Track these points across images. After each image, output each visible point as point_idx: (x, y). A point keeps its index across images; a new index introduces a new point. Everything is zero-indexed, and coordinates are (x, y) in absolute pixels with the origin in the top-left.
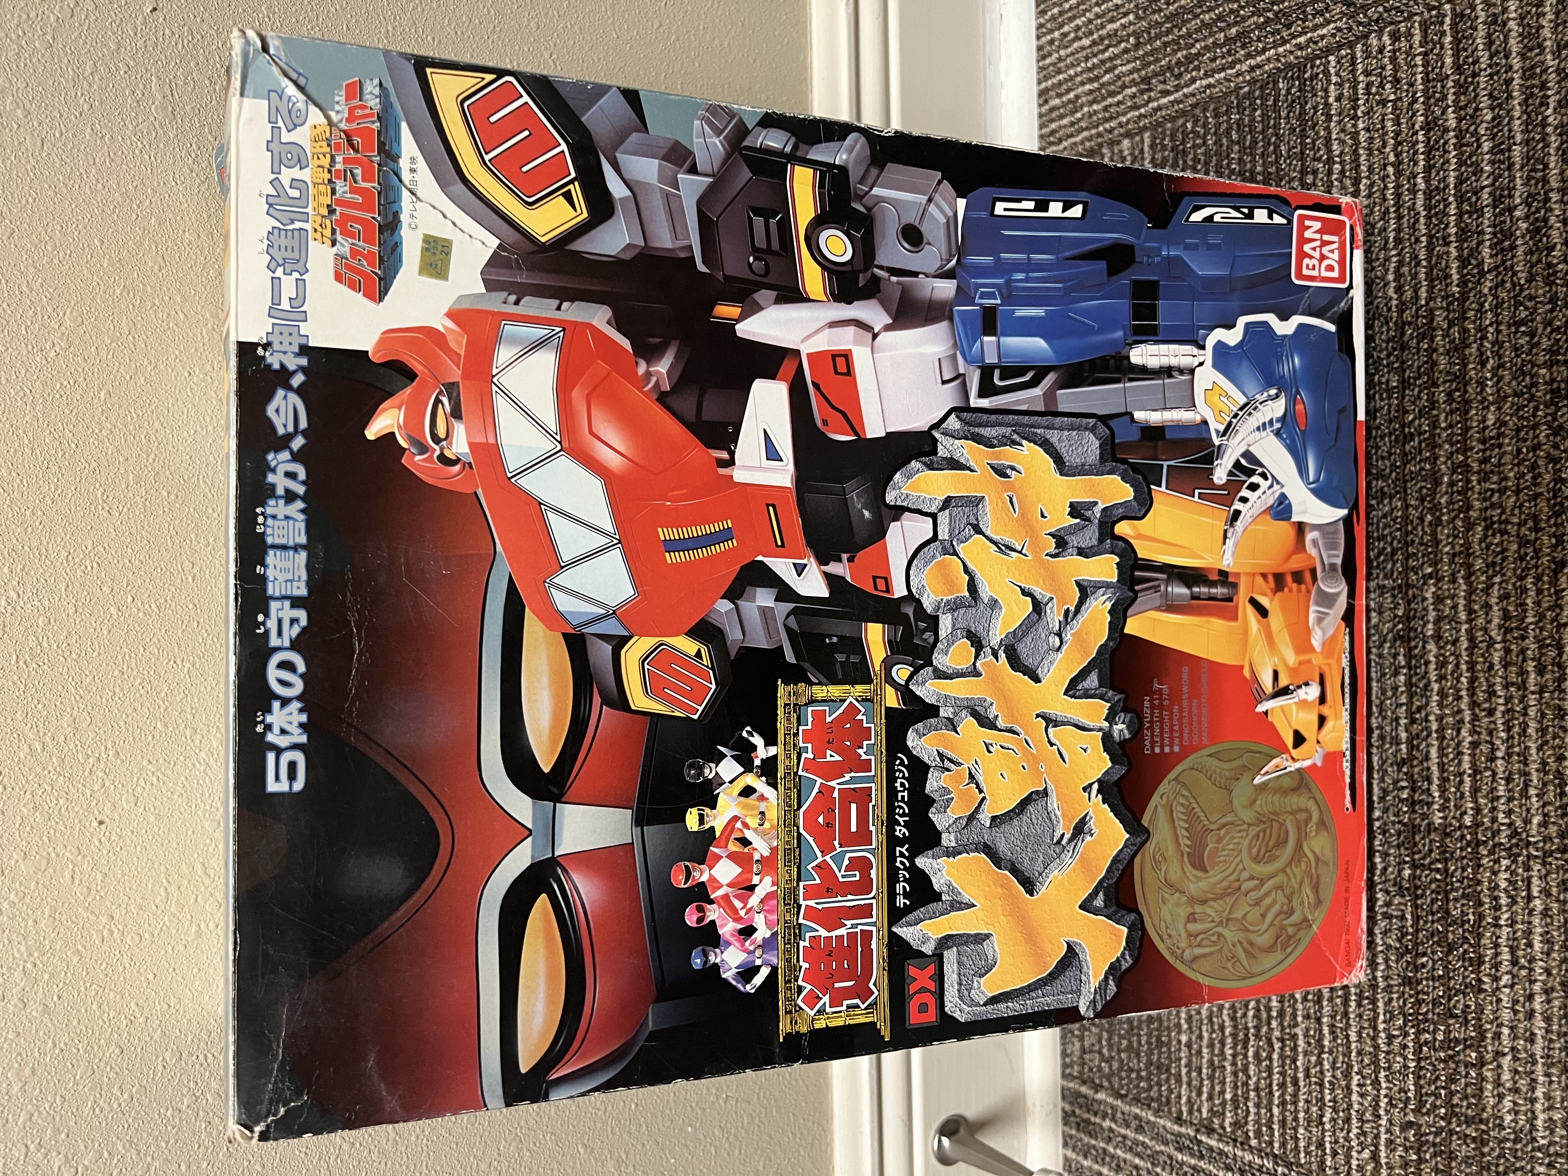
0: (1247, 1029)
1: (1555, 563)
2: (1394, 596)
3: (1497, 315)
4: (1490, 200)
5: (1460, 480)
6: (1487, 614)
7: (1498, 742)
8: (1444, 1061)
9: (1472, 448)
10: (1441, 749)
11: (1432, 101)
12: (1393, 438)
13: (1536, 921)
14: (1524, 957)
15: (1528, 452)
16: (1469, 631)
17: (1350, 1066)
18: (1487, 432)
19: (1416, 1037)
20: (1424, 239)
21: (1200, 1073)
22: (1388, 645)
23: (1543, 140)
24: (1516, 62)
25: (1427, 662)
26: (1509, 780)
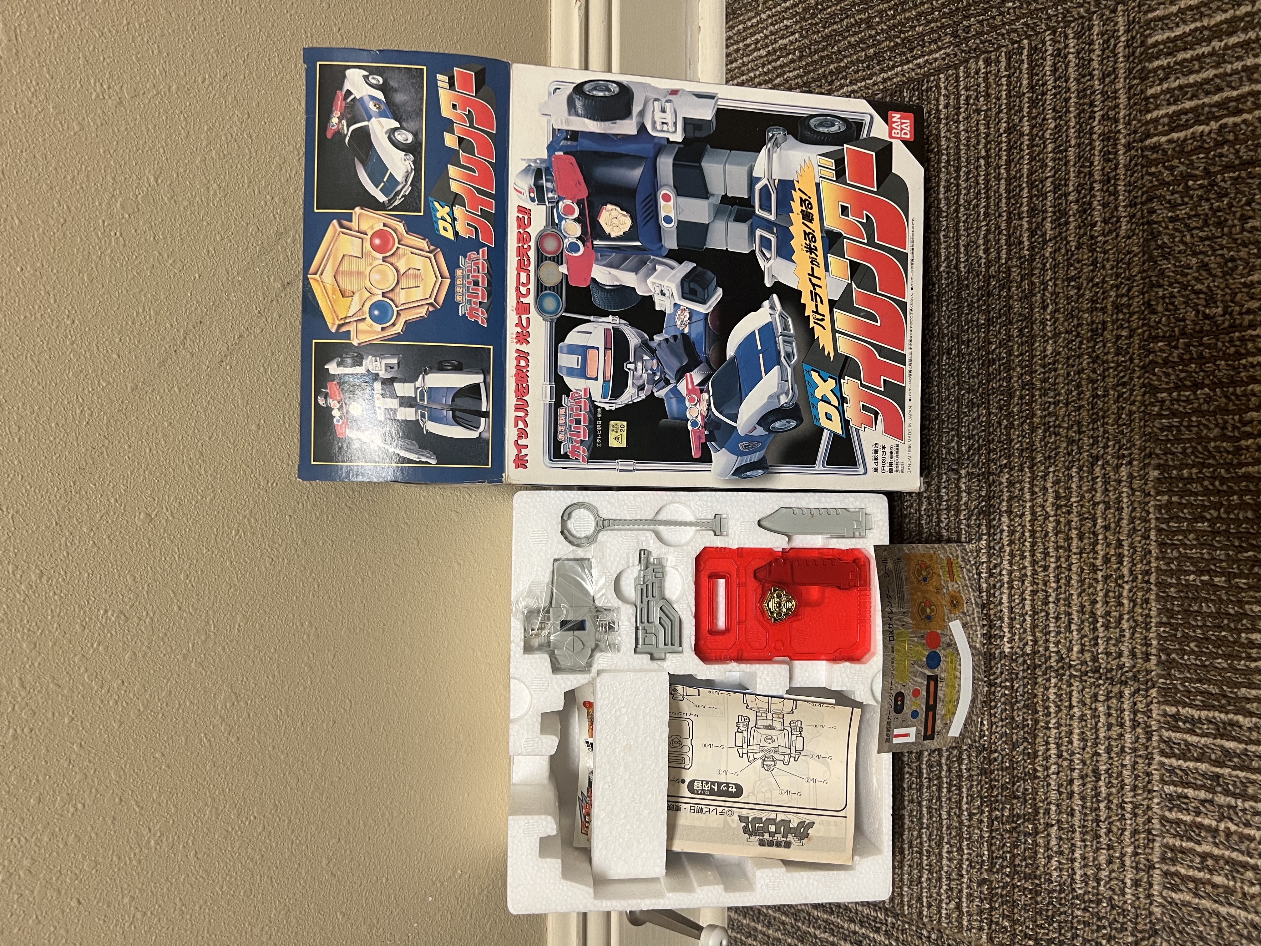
1: (1092, 457)
2: (979, 481)
3: (1055, 273)
4: (1052, 187)
5: (1028, 395)
6: (1044, 495)
7: (1050, 590)
8: (1009, 832)
9: (1036, 371)
10: (1010, 596)
11: (1013, 112)
12: (981, 362)
13: (1075, 724)
14: (1067, 751)
15: (1075, 375)
16: (1032, 507)
17: (942, 838)
18: (1046, 359)
19: (990, 814)
20: (1005, 214)
22: (974, 518)
23: (1090, 144)
24: (1073, 86)
25: (1002, 531)
26: (1057, 619)
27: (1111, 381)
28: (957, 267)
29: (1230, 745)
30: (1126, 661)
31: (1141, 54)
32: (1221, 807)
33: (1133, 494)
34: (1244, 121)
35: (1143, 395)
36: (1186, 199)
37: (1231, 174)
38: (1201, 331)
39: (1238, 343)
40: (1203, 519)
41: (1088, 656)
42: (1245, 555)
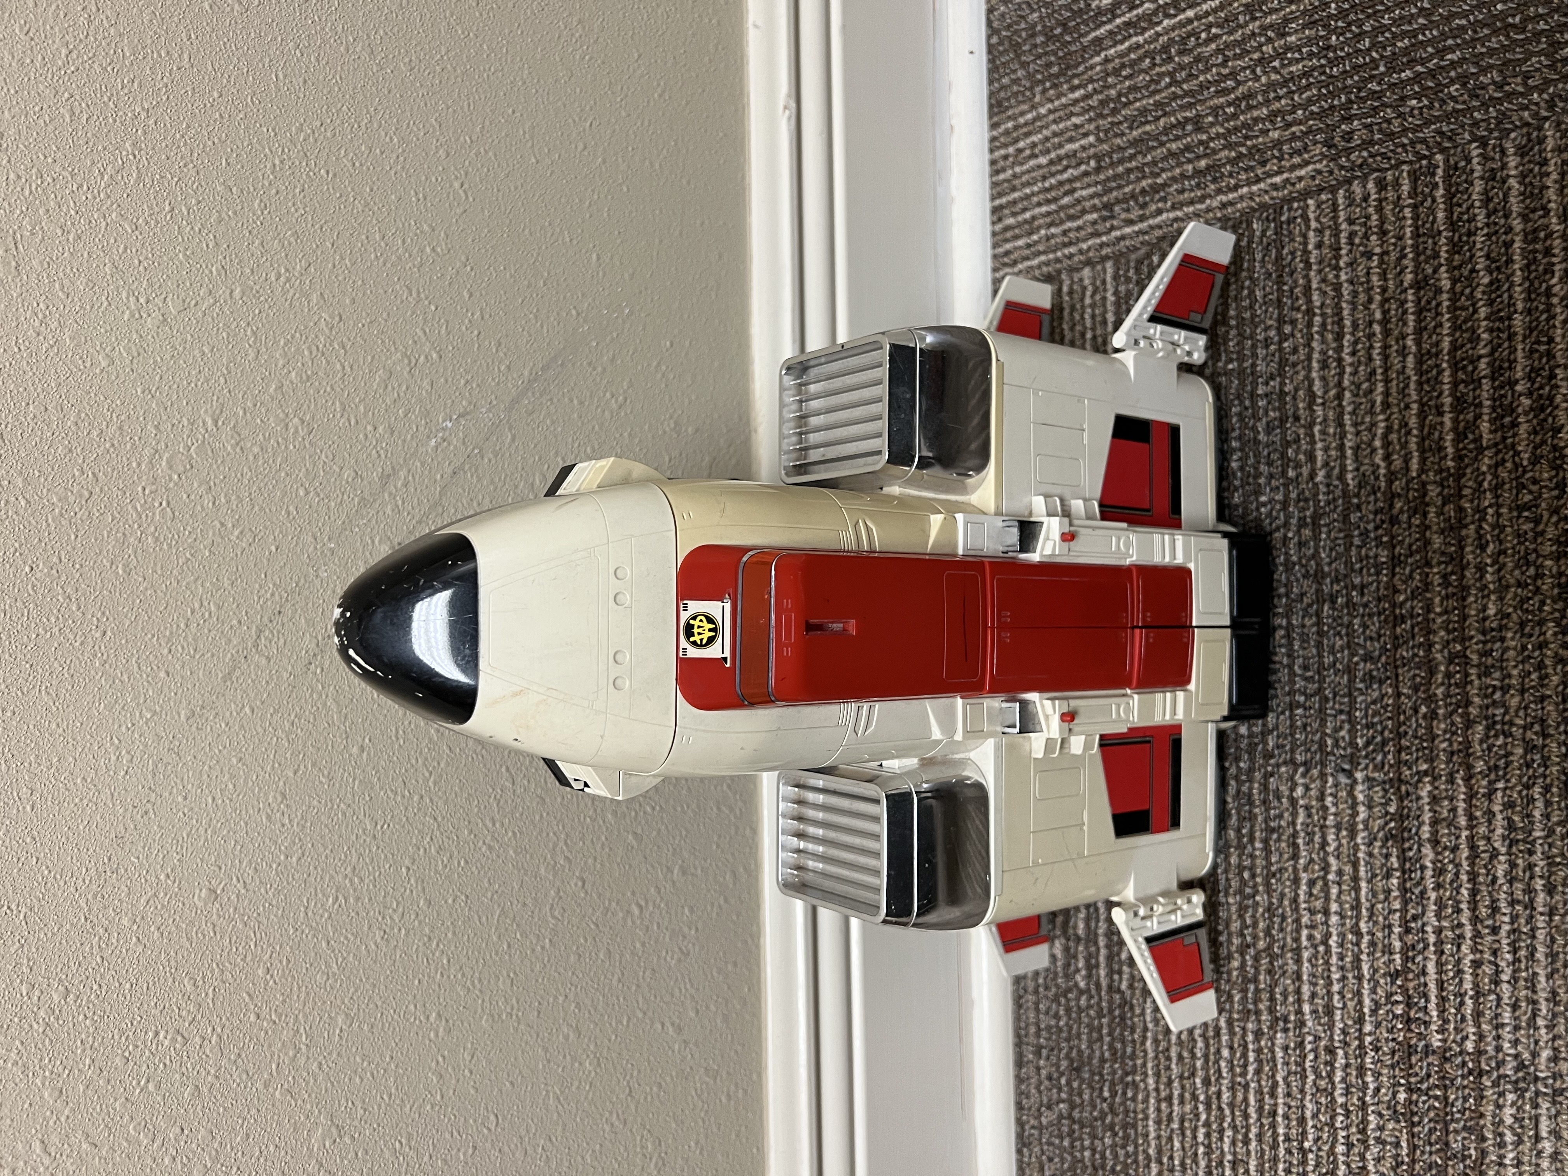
2: (1384, 790)
3: (1497, 497)
4: (1488, 371)
5: (1458, 672)
6: (1490, 822)
7: (1503, 964)
9: (1472, 637)
10: (1440, 965)
11: (1422, 258)
12: (1383, 617)
15: (1533, 651)
16: (1471, 838)
18: (1487, 623)
20: (1415, 406)
22: (1378, 844)
24: (1517, 224)
25: (1423, 867)
26: (1515, 1007)
28: (1341, 477)
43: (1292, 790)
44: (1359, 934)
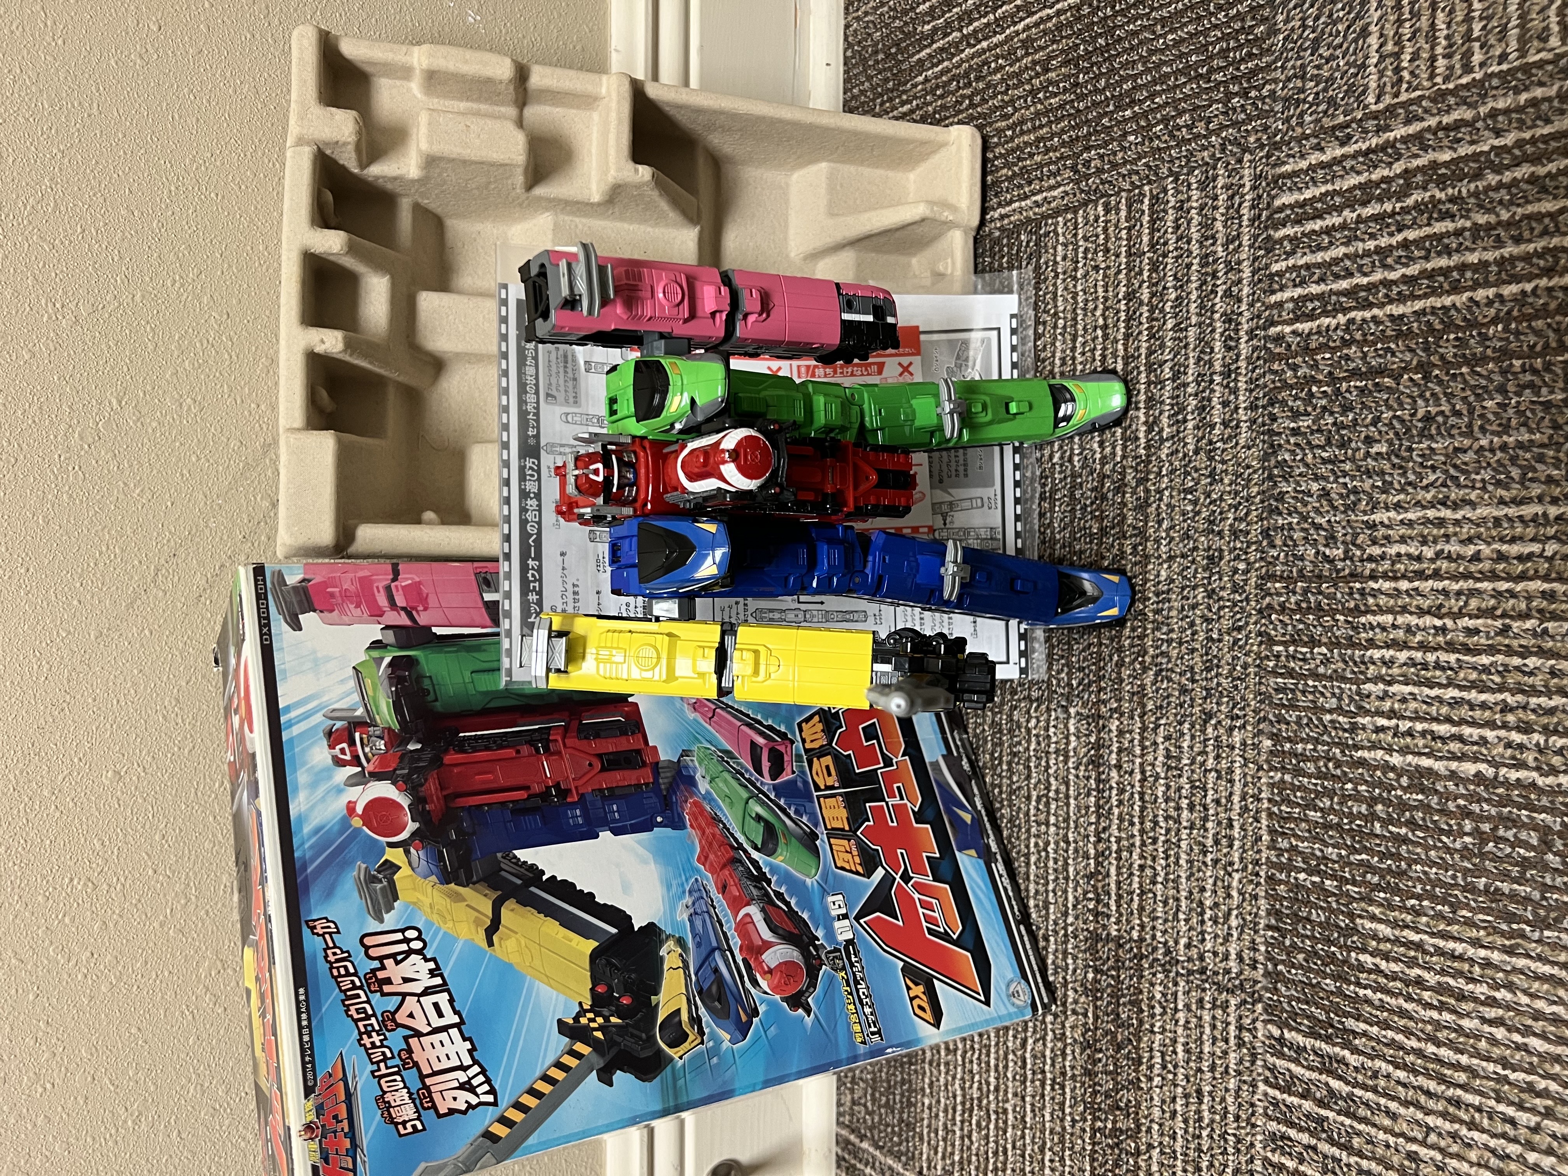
0: (972, 1099)
1: (1204, 713)
2: (1089, 724)
3: (1171, 481)
4: (1170, 374)
6: (1155, 751)
7: (1159, 868)
8: (1112, 1148)
10: (1118, 868)
11: (1132, 274)
13: (1180, 1031)
14: (1171, 1063)
15: (1189, 611)
16: (1141, 764)
17: (1044, 1143)
18: (1160, 587)
19: (1092, 1123)
21: (937, 1134)
22: (1082, 768)
23: (1210, 325)
24: (1195, 248)
25: (1111, 788)
26: (1165, 903)
27: (1226, 623)
28: (1070, 460)
29: (1335, 1084)
30: (1233, 964)
31: (1268, 218)
32: (1325, 1157)
33: (1245, 765)
34: (1374, 318)
35: (1260, 645)
36: (1309, 409)
37: (1358, 384)
38: (1320, 577)
39: (1357, 596)
40: (1315, 809)
41: (1194, 953)
42: (1358, 857)
43: (1028, 721)
44: (1068, 843)
